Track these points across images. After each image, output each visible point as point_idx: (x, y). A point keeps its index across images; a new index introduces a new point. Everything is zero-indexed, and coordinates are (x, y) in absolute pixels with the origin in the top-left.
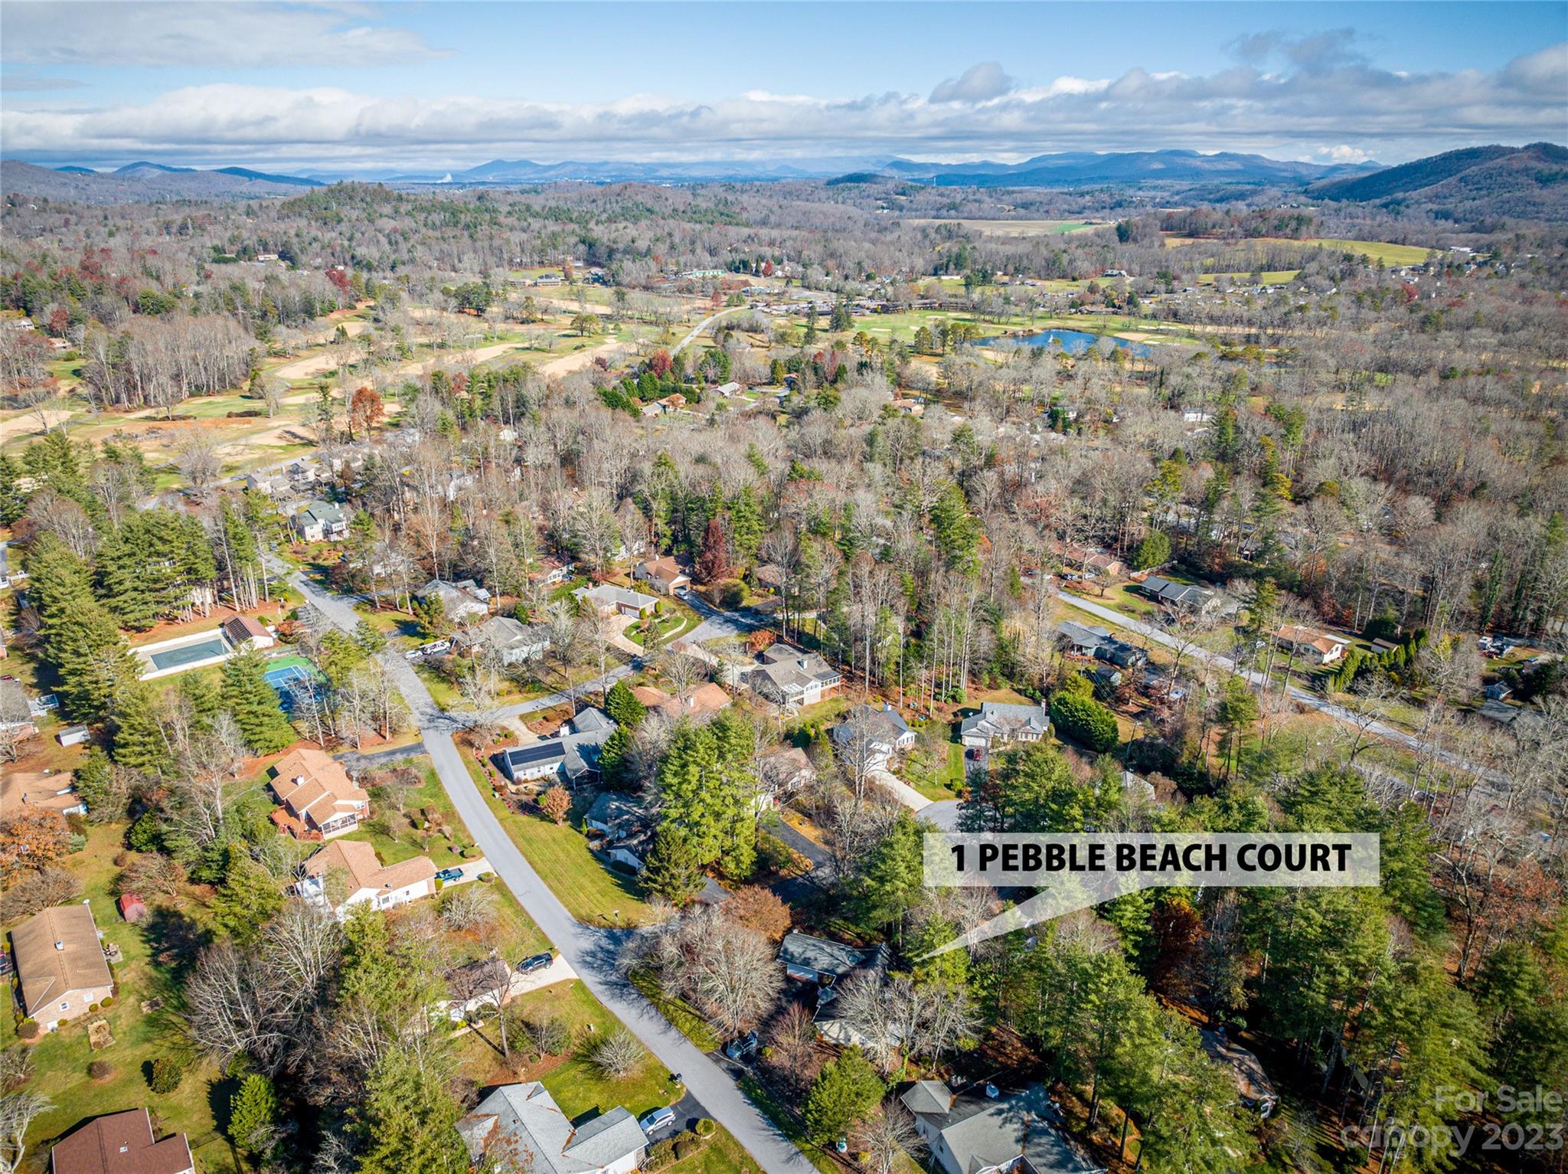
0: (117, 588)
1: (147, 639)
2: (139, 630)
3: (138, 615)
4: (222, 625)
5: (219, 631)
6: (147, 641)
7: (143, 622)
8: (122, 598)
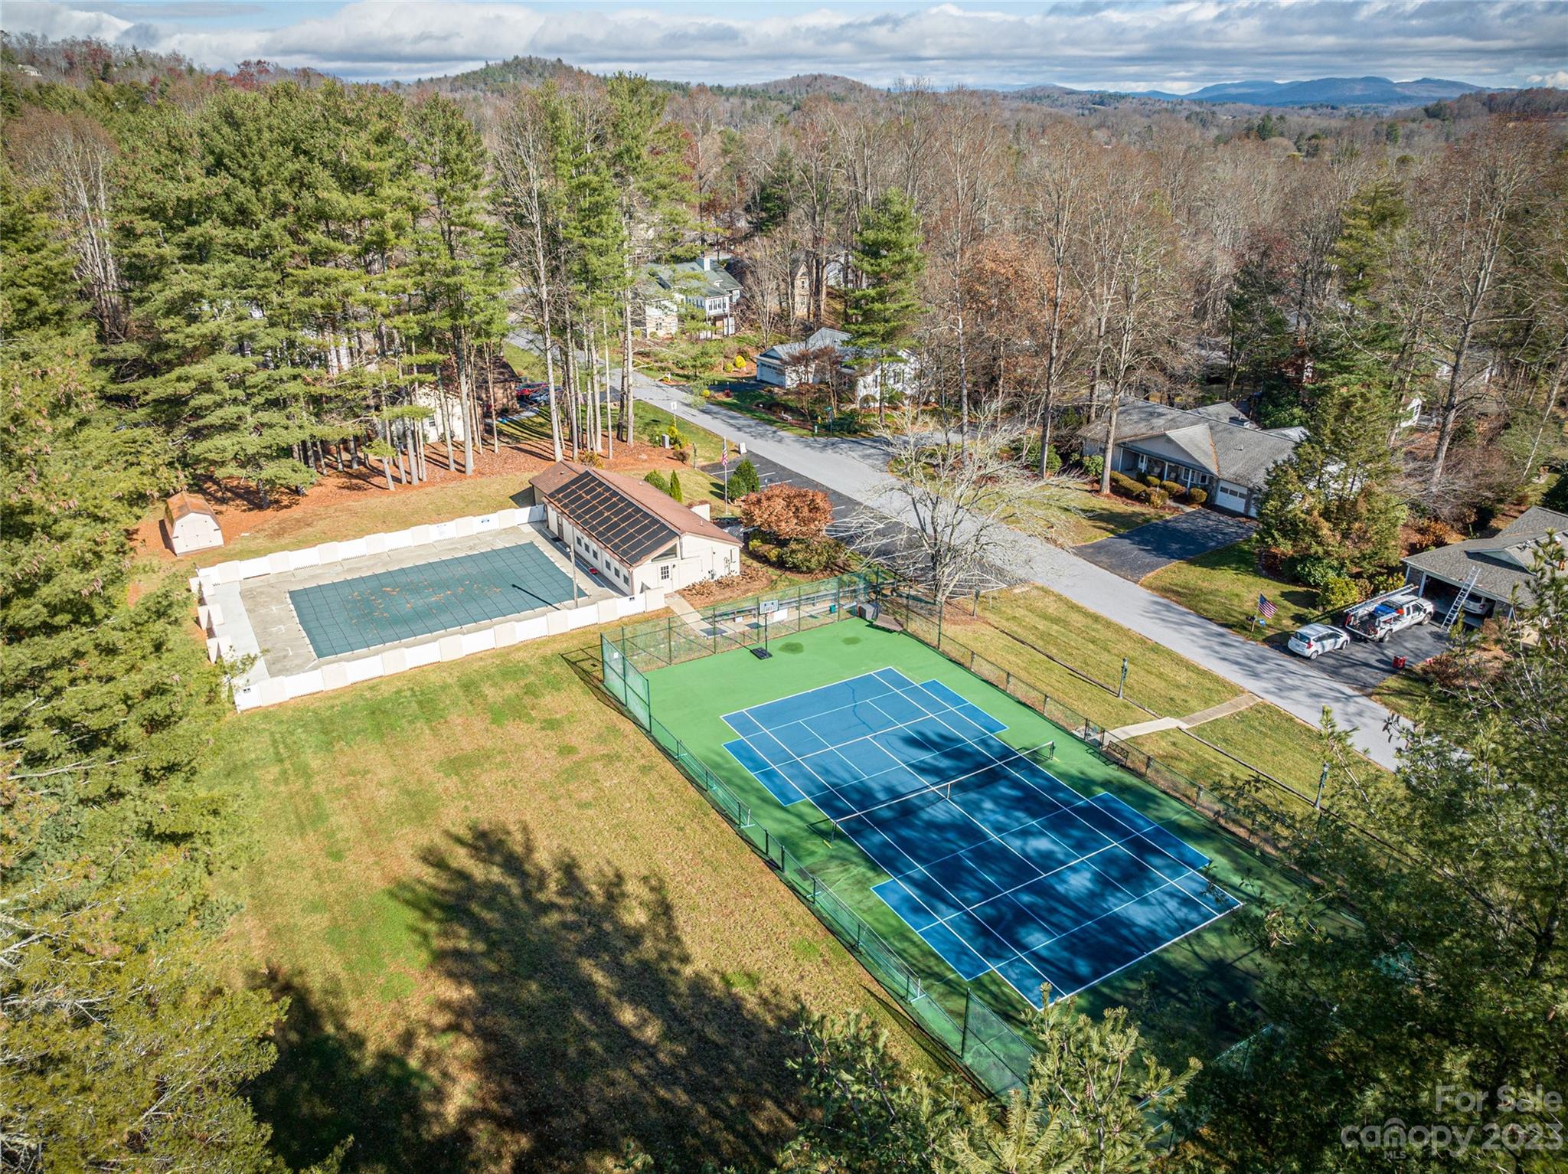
0: (180, 333)
1: (279, 533)
2: (255, 499)
3: (253, 443)
4: (526, 497)
5: (522, 515)
6: (280, 538)
7: (270, 470)
8: (199, 370)
